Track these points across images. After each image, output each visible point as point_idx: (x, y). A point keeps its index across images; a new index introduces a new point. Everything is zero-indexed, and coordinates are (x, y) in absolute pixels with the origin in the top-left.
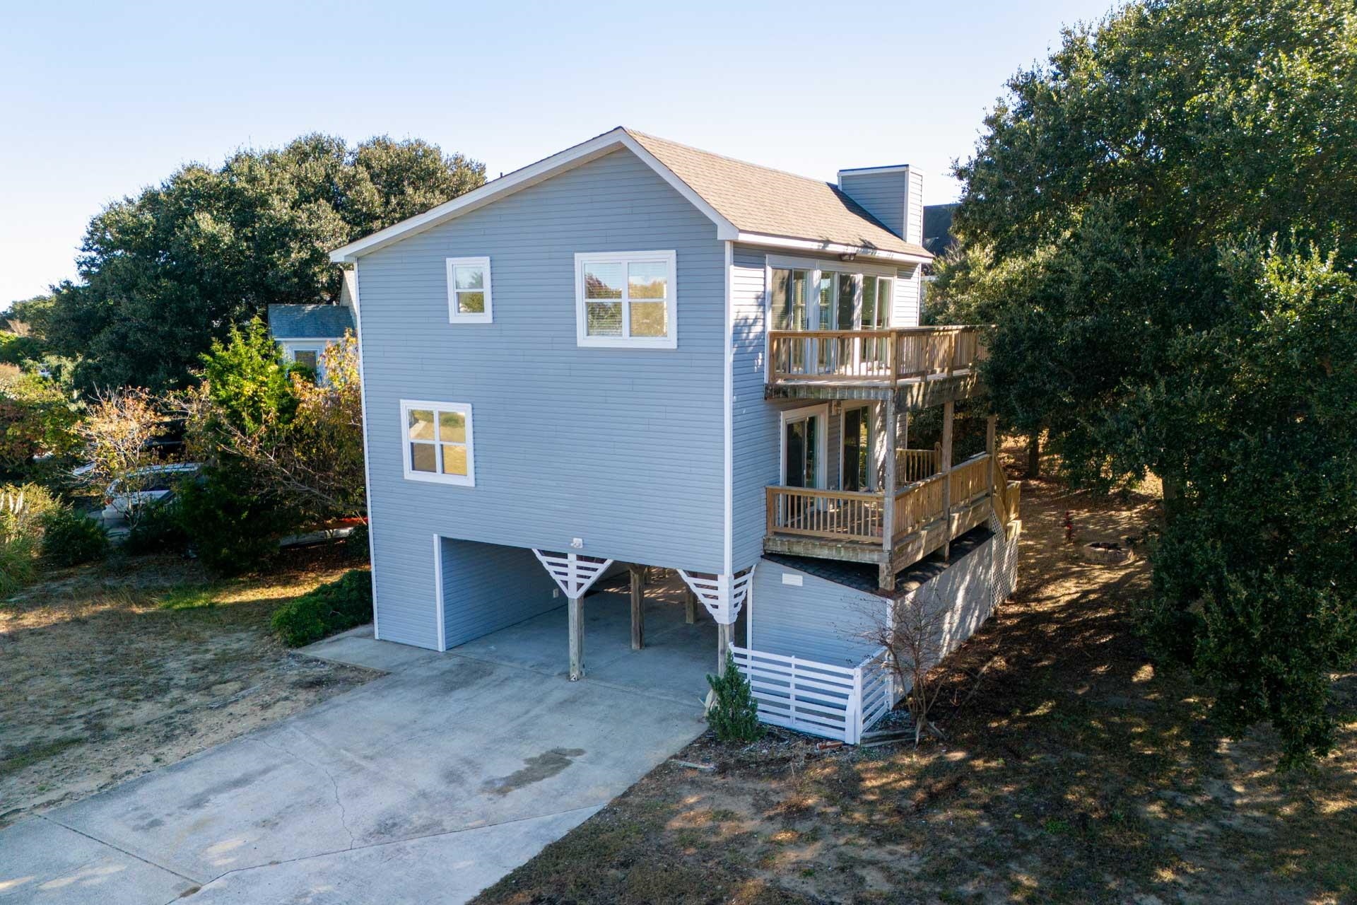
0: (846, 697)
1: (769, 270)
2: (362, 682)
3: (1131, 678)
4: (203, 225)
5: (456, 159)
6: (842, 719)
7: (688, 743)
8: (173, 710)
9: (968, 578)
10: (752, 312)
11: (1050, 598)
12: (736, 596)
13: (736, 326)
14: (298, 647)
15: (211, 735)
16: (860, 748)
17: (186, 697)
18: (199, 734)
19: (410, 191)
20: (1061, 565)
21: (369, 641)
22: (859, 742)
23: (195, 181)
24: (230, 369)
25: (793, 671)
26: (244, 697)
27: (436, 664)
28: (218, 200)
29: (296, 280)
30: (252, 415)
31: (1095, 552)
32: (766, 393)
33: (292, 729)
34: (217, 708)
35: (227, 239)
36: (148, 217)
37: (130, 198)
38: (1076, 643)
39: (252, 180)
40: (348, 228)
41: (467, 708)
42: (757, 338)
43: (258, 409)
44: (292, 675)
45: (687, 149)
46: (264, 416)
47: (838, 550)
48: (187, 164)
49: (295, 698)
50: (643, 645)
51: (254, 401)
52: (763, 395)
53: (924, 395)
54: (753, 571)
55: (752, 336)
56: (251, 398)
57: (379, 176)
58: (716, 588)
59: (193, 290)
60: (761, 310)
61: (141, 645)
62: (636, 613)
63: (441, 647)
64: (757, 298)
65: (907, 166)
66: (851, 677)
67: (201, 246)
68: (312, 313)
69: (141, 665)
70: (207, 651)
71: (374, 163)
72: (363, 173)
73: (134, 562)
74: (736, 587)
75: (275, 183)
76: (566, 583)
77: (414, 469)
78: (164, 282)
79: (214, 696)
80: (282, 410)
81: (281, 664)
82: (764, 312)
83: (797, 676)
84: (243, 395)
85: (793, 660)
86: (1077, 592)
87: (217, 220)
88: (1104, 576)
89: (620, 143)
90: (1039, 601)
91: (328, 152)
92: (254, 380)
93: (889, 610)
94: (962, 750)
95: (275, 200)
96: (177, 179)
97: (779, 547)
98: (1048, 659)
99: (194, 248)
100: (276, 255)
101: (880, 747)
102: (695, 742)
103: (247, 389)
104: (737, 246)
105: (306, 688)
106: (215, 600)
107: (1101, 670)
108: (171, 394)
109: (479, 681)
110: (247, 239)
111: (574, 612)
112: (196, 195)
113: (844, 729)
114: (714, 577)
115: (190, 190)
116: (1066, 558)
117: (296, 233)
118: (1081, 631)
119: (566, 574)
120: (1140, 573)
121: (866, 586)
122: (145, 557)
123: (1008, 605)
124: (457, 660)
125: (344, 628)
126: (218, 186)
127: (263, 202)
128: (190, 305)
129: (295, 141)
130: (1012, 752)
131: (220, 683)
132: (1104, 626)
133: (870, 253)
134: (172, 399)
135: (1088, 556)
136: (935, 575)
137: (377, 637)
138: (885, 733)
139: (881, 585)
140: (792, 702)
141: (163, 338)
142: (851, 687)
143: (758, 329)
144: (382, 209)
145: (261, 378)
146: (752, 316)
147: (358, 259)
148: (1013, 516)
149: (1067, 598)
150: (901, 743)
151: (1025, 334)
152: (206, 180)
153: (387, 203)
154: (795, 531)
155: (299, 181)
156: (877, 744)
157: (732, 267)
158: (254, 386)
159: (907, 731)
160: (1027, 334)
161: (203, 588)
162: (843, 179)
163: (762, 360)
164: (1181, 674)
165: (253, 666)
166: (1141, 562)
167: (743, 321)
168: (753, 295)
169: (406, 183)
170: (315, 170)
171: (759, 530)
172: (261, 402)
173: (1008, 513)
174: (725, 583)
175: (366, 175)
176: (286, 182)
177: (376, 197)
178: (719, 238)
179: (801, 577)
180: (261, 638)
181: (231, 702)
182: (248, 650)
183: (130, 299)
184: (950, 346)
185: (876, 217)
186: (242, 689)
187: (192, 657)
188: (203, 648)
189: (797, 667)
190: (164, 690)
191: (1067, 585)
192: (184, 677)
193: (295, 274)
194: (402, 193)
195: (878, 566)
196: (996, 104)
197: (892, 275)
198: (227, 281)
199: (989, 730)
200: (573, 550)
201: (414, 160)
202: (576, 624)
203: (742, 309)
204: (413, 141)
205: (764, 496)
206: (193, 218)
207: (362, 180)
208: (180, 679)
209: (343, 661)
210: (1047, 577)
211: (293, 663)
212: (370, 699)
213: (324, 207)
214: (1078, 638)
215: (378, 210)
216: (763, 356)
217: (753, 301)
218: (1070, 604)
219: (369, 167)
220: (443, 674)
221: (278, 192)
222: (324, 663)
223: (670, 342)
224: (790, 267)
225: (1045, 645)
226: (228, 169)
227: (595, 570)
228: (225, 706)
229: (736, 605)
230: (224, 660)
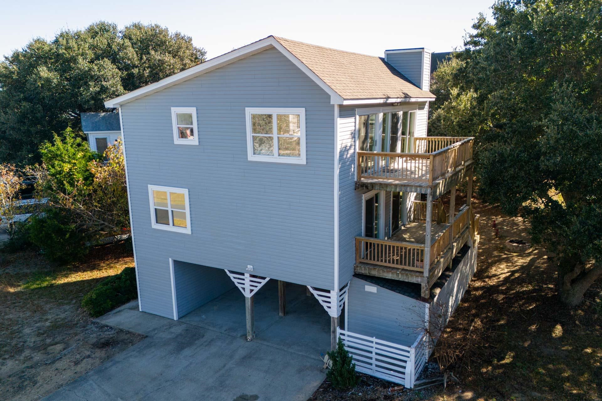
0: (405, 362)
1: (357, 117)
2: (132, 342)
3: (551, 334)
4: (42, 74)
5: (177, 34)
6: (404, 373)
7: (316, 389)
8: (25, 365)
9: (459, 274)
10: (349, 142)
11: (495, 276)
12: (340, 301)
13: (340, 152)
14: (97, 317)
15: (45, 386)
16: (413, 390)
17: (33, 355)
18: (38, 384)
19: (153, 52)
20: (496, 253)
21: (136, 312)
22: (413, 387)
23: (38, 49)
24: (55, 156)
25: (374, 345)
26: (65, 355)
27: (172, 330)
28: (50, 59)
29: (93, 102)
30: (69, 182)
31: (513, 246)
32: (356, 187)
33: (91, 382)
34: (50, 364)
35: (55, 81)
36: (14, 68)
37: (7, 56)
38: (515, 308)
39: (68, 48)
40: (120, 73)
41: (191, 363)
42: (351, 156)
43: (72, 179)
44: (93, 338)
45: (308, 45)
46: (76, 183)
47: (398, 275)
48: (35, 38)
49: (93, 356)
50: (286, 313)
51: (70, 175)
52: (354, 187)
53: (444, 187)
54: (349, 285)
55: (349, 156)
56: (68, 173)
57: (135, 44)
58: (329, 297)
59: (39, 107)
60: (353, 140)
61: (11, 316)
62: (281, 297)
63: (175, 318)
64: (352, 134)
65: (423, 48)
66: (409, 352)
67: (42, 84)
68: (104, 116)
69: (9, 331)
70: (47, 320)
71: (133, 37)
72: (128, 43)
73: (11, 257)
74: (340, 296)
75: (81, 50)
76: (244, 289)
77: (157, 222)
78: (24, 104)
79: (48, 354)
80: (86, 179)
81: (87, 330)
82: (355, 141)
83: (376, 348)
84: (63, 171)
85: (374, 339)
86: (508, 272)
87: (50, 70)
88: (521, 261)
89: (271, 44)
90: (489, 277)
91: (107, 31)
92: (69, 162)
93: (427, 311)
94: (470, 391)
95: (80, 59)
96: (30, 47)
97: (363, 270)
98: (503, 319)
99: (39, 86)
100: (82, 89)
101: (424, 388)
102: (320, 387)
103: (66, 168)
104: (341, 107)
105: (100, 348)
106: (54, 282)
107: (533, 327)
108: (27, 167)
109: (197, 342)
110: (67, 79)
111: (248, 304)
112: (39, 58)
113: (404, 379)
114: (329, 292)
115: (35, 54)
116: (496, 248)
117: (92, 77)
118: (517, 301)
119: (244, 284)
120: (538, 258)
121: (413, 294)
122: (18, 254)
123: (474, 281)
124: (184, 326)
125: (123, 303)
126: (50, 51)
127: (74, 60)
128: (38, 116)
129: (91, 26)
130: (498, 392)
131: (53, 345)
132: (528, 297)
133: (407, 100)
134: (28, 169)
135: (508, 247)
136: (446, 281)
137: (140, 310)
138: (427, 381)
139: (422, 295)
140: (373, 361)
141: (24, 133)
142: (409, 357)
143: (351, 151)
144: (139, 62)
145: (73, 161)
146: (349, 145)
147: (121, 106)
148: (476, 233)
149: (504, 276)
150: (435, 386)
151: (508, 157)
152: (43, 48)
153: (141, 58)
154: (372, 262)
155: (93, 47)
156: (422, 387)
157: (339, 119)
158: (69, 166)
159: (439, 379)
160: (510, 158)
161: (47, 274)
162: (388, 55)
163: (354, 169)
164: (577, 331)
165: (72, 331)
166: (536, 251)
167: (344, 149)
168: (349, 133)
169: (151, 47)
170: (102, 41)
171: (351, 263)
172: (74, 174)
173: (474, 232)
174: (334, 295)
175: (129, 44)
176: (87, 49)
177: (135, 55)
178: (332, 103)
179: (376, 288)
180: (77, 310)
181: (58, 359)
182: (69, 319)
183: (6, 113)
184: (455, 155)
185: (406, 76)
186: (64, 349)
187: (38, 325)
188: (45, 318)
189: (376, 343)
190: (20, 351)
191: (502, 266)
192: (33, 340)
193: (93, 98)
194: (149, 53)
195: (420, 285)
196: (479, 17)
197: (416, 109)
198: (57, 102)
199: (482, 374)
200: (247, 272)
201: (155, 35)
202: (250, 311)
203: (344, 142)
204: (153, 25)
205: (354, 242)
206: (37, 70)
207: (128, 46)
208: (31, 340)
209: (121, 327)
210: (490, 261)
211: (94, 329)
212: (136, 357)
213: (107, 63)
214: (516, 305)
215: (136, 62)
216: (354, 166)
217: (350, 136)
218: (506, 279)
219: (130, 39)
220: (177, 337)
221: (82, 55)
222: (111, 328)
223: (302, 160)
224: (368, 114)
225: (500, 310)
226: (56, 42)
227: (260, 283)
228: (53, 362)
229: (340, 306)
230: (56, 327)
